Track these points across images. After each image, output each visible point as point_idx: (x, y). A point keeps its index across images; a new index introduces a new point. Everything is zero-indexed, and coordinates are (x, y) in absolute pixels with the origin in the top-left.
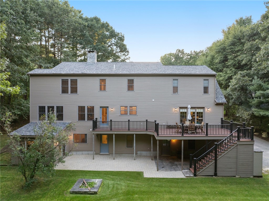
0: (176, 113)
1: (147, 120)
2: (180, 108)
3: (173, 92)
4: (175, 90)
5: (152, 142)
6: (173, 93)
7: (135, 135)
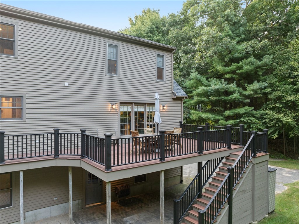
0: (114, 115)
1: (56, 131)
2: (122, 103)
3: (109, 70)
4: (112, 67)
5: (70, 184)
6: (108, 73)
7: (21, 174)
